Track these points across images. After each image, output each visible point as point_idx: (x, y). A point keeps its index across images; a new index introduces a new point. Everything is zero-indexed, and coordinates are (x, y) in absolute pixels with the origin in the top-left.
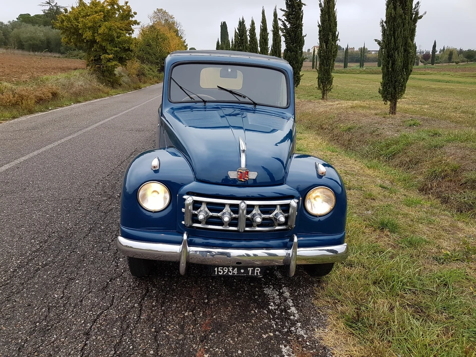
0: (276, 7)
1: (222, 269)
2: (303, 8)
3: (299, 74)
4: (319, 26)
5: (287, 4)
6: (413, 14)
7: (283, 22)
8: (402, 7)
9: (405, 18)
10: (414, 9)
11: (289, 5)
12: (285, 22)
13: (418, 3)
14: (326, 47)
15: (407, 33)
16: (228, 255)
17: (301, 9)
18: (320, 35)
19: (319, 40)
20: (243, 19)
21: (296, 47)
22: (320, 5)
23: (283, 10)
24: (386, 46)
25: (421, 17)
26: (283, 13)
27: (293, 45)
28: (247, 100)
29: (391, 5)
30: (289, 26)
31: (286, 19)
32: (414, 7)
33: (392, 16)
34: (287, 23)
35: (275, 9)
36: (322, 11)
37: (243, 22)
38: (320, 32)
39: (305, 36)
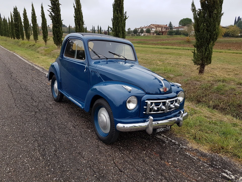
0: (42, 3)
1: (159, 129)
2: (60, 6)
3: (61, 39)
4: (74, 17)
5: (51, 3)
6: (124, 17)
7: (50, 12)
8: (120, 13)
9: (122, 18)
10: (125, 14)
11: (53, 4)
12: (51, 12)
13: (126, 12)
14: (79, 28)
15: (123, 25)
16: (158, 123)
17: (59, 6)
18: (75, 21)
19: (75, 24)
20: (16, 7)
21: (58, 25)
22: (74, 7)
23: (50, 6)
24: (115, 30)
25: (127, 18)
26: (50, 7)
27: (57, 24)
28: (121, 57)
29: (116, 12)
30: (53, 14)
31: (52, 11)
32: (124, 14)
33: (116, 17)
34: (52, 13)
35: (42, 5)
36: (75, 9)
37: (16, 9)
38: (75, 20)
39: (63, 20)
